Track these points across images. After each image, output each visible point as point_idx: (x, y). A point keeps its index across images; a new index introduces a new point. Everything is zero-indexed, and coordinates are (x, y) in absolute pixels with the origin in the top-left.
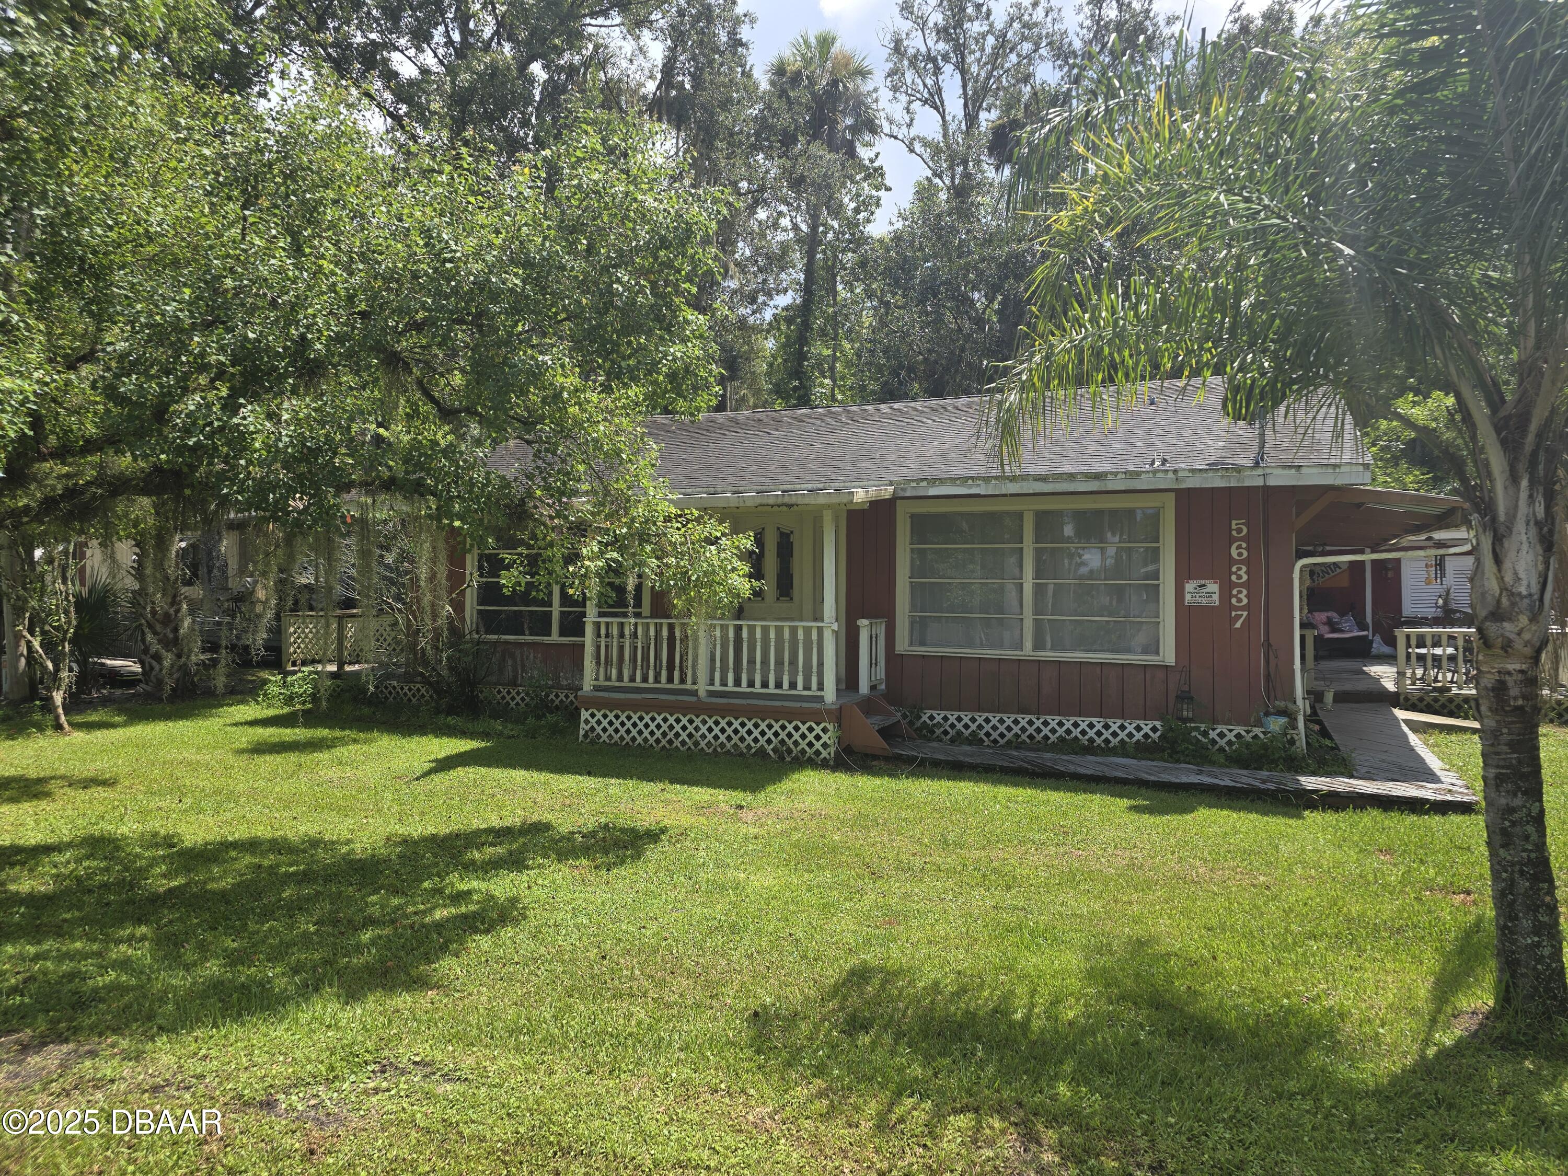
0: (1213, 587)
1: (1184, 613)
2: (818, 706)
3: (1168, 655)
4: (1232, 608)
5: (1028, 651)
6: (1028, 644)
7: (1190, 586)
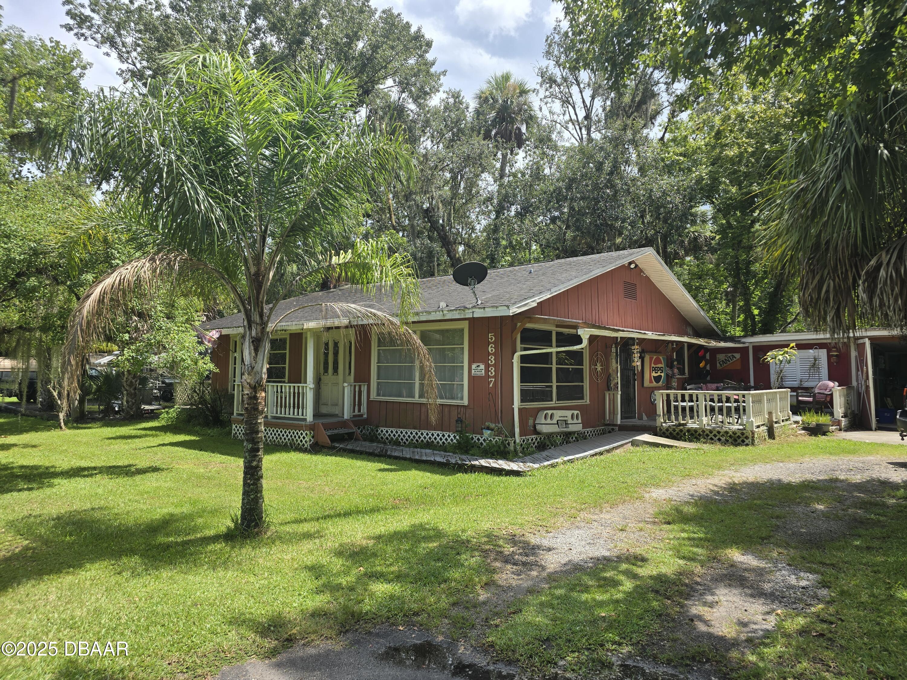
0: (482, 367)
1: (472, 379)
2: (303, 423)
3: (466, 402)
4: (489, 377)
5: (417, 399)
6: (417, 395)
7: (474, 366)
